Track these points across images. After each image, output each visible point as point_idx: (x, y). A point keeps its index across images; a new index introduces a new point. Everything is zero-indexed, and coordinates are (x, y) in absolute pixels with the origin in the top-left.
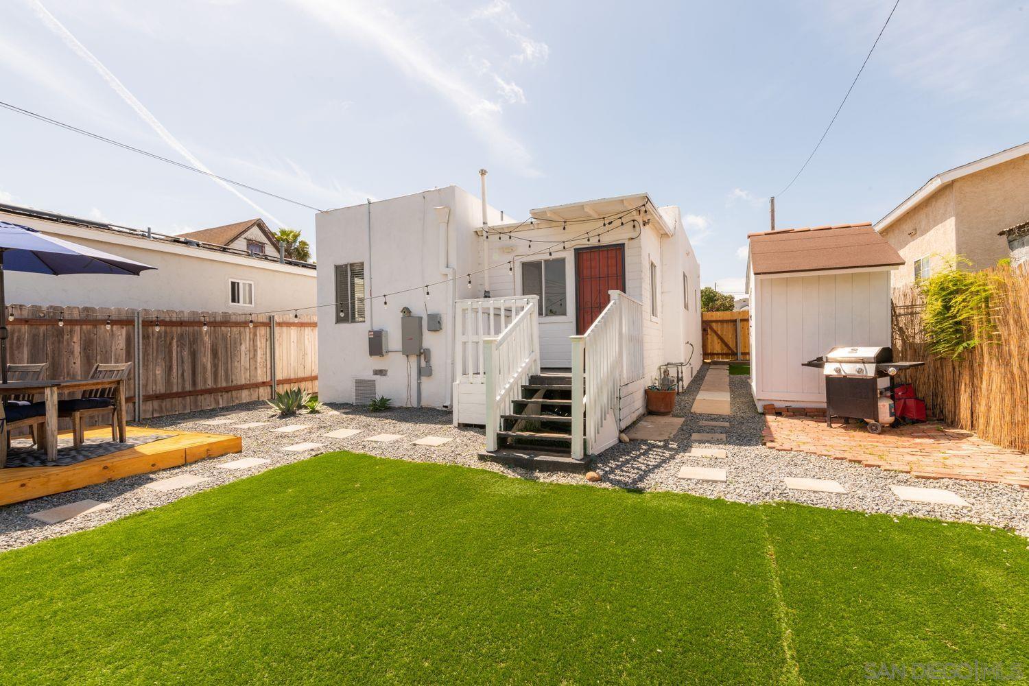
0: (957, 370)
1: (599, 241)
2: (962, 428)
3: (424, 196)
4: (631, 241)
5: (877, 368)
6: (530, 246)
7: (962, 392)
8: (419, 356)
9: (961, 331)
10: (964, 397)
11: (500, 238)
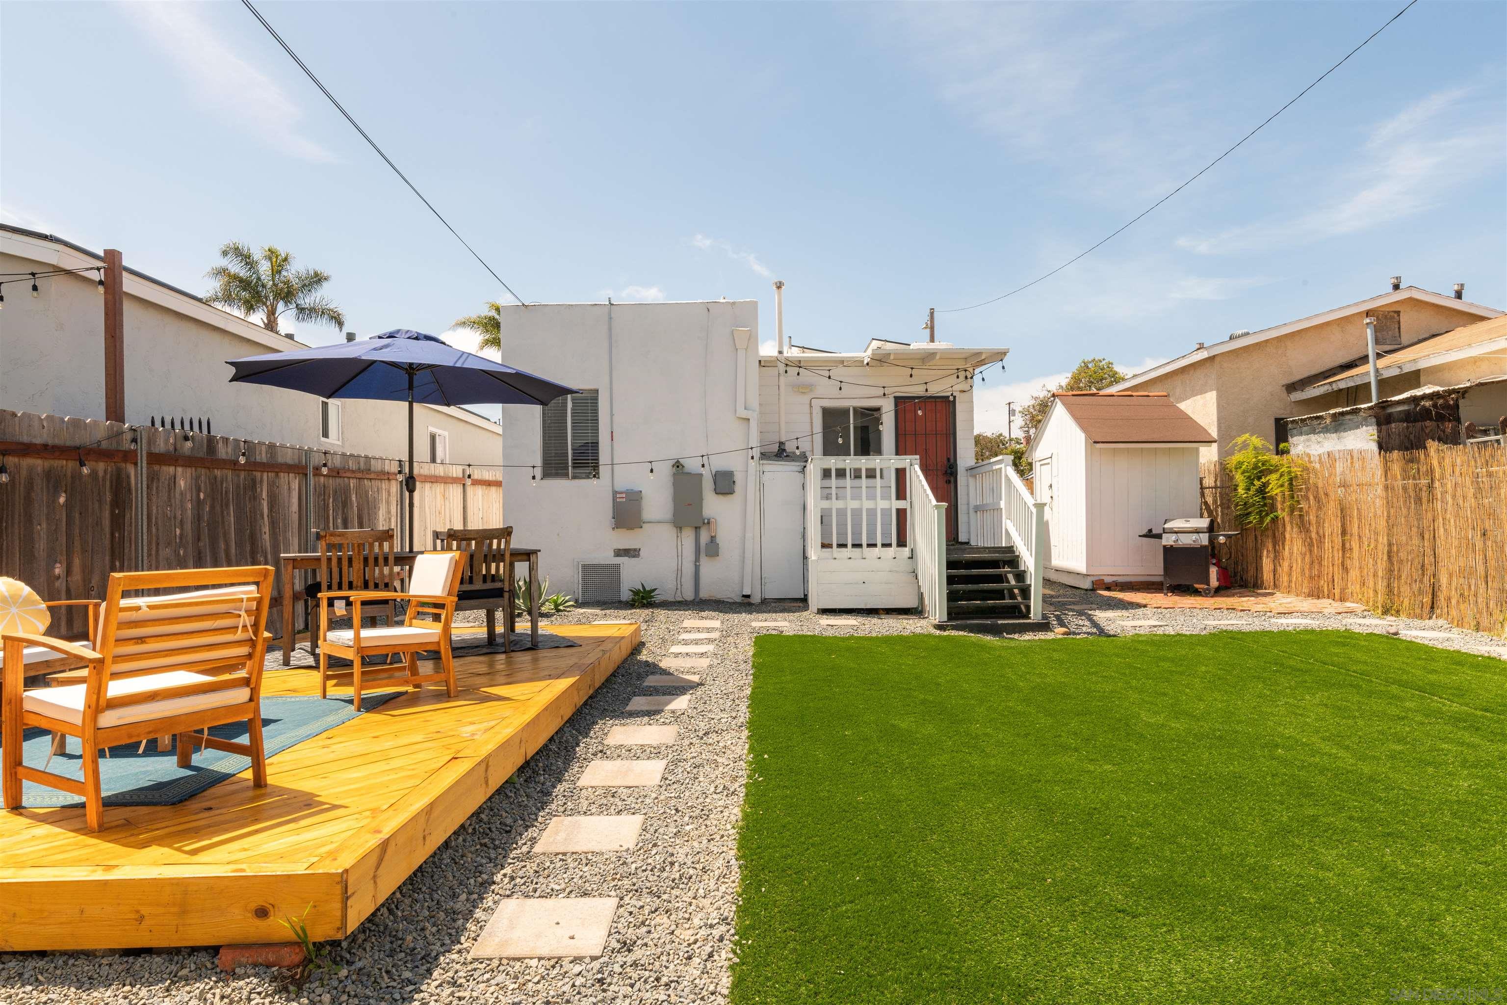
0: (1259, 538)
1: (927, 390)
2: (1265, 589)
3: (708, 307)
4: (962, 394)
5: (1209, 537)
6: (840, 389)
7: (1264, 559)
8: (697, 529)
9: (1267, 503)
10: (1267, 564)
11: (798, 374)
